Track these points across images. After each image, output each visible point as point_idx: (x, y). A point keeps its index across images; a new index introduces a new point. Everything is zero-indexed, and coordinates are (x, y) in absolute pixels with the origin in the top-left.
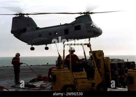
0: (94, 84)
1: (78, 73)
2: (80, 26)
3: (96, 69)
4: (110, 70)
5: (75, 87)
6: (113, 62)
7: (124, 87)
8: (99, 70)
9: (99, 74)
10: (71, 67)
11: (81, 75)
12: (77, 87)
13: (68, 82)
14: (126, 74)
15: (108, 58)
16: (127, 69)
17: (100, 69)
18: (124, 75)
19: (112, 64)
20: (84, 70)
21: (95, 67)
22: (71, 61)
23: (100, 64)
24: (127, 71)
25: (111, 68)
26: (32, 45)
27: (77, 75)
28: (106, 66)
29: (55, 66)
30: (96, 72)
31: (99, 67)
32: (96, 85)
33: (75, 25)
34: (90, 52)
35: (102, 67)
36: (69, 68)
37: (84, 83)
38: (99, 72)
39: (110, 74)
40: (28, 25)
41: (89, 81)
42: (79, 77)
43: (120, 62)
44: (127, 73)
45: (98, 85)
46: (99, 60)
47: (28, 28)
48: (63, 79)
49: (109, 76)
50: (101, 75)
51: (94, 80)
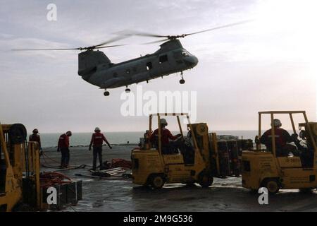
0: (194, 172)
1: (171, 156)
2: (166, 56)
3: (197, 150)
4: (216, 151)
5: (166, 176)
6: (222, 141)
7: (237, 176)
8: (201, 152)
9: (201, 158)
10: (160, 147)
11: (174, 158)
12: (169, 177)
13: (157, 169)
14: (240, 158)
15: (214, 134)
16: (241, 150)
17: (203, 151)
18: (237, 158)
19: (219, 144)
20: (179, 152)
21: (195, 147)
22: (160, 138)
23: (202, 143)
24: (240, 153)
25: (219, 149)
26: (105, 88)
27: (169, 159)
28: (211, 146)
29: (138, 147)
30: (198, 155)
31: (201, 147)
32: (197, 173)
33: (160, 55)
34: (188, 125)
35: (206, 147)
36: (158, 149)
37: (180, 170)
38: (202, 155)
39: (217, 158)
40: (99, 63)
41: (187, 168)
42: (172, 161)
43: (232, 140)
44: (240, 155)
45: (200, 174)
46: (202, 137)
47: (99, 66)
48: (149, 164)
49: (215, 160)
50: (204, 158)
51: (193, 165)
